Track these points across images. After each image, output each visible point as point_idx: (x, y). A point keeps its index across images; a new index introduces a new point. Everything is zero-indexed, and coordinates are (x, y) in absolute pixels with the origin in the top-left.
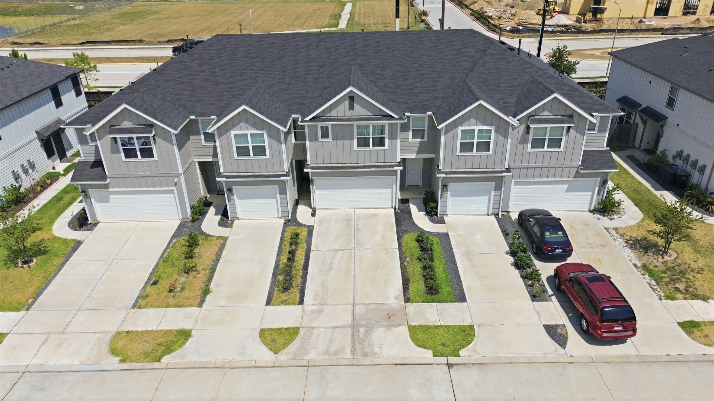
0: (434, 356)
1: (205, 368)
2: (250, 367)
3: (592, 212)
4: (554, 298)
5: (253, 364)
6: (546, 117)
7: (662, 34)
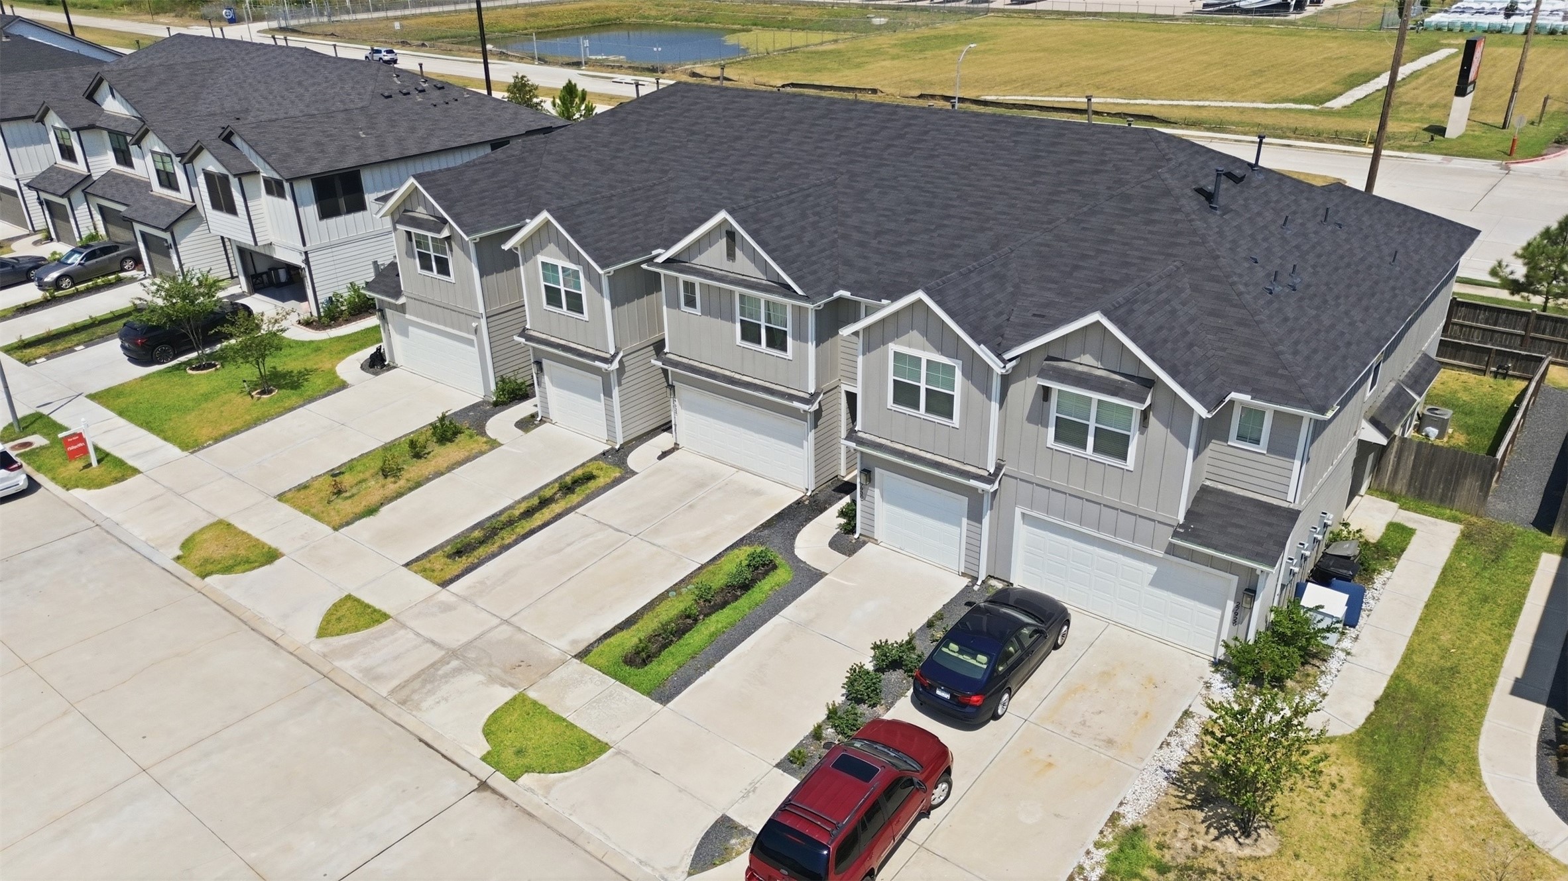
0: (481, 758)
6: (1085, 369)
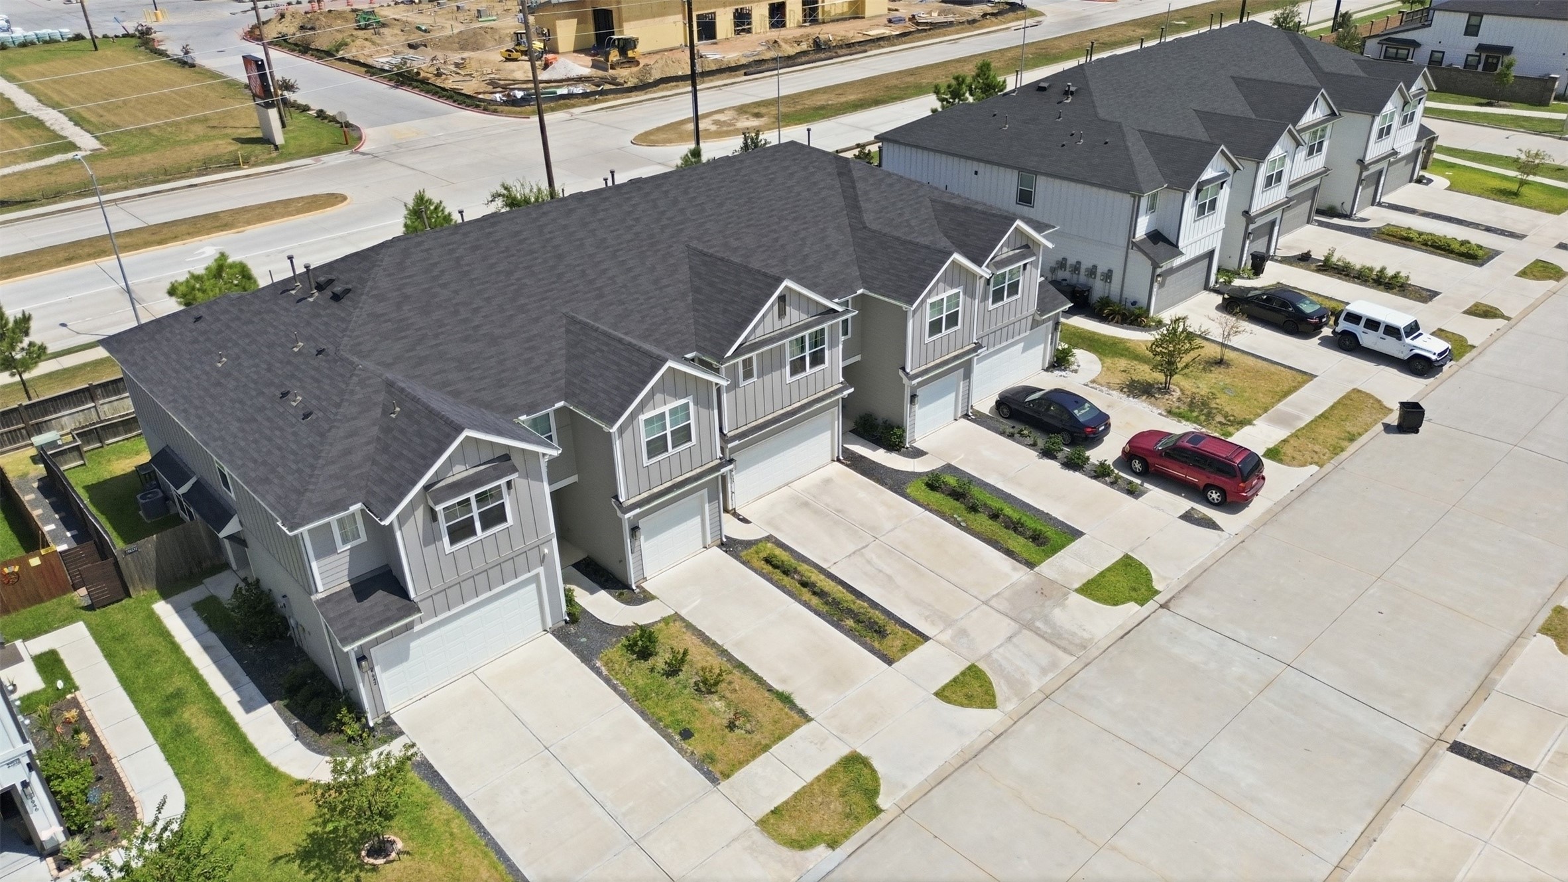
0: (1142, 605)
1: (946, 778)
2: (993, 741)
3: (1047, 370)
4: (1146, 485)
5: (991, 736)
6: (1007, 256)
7: (746, 74)
